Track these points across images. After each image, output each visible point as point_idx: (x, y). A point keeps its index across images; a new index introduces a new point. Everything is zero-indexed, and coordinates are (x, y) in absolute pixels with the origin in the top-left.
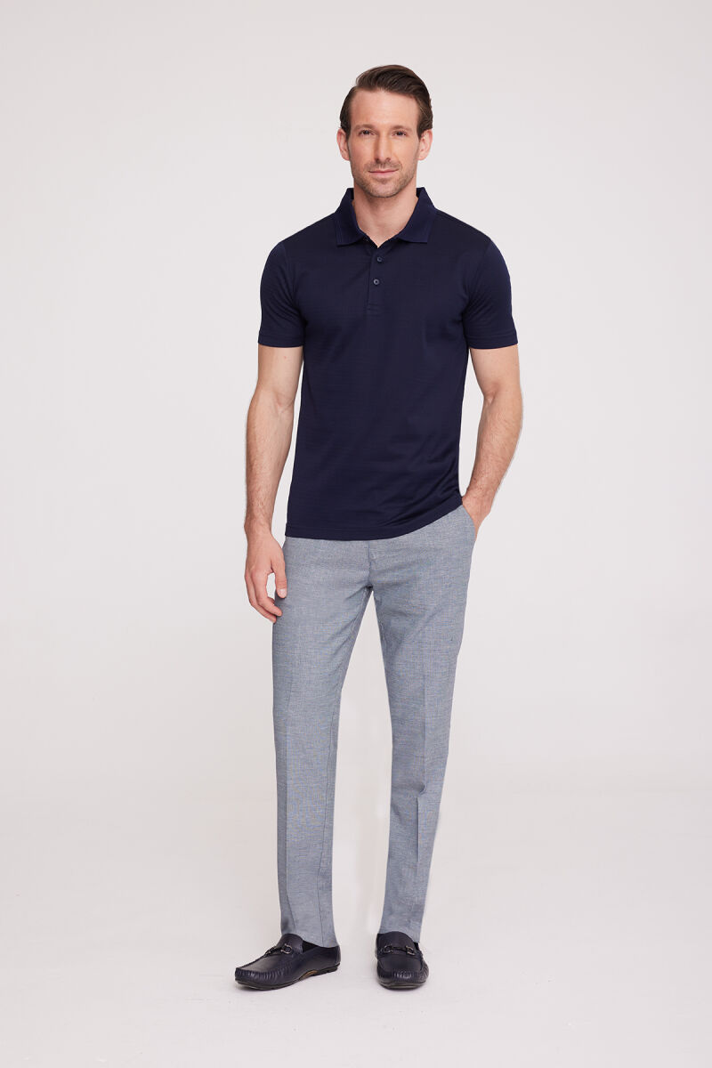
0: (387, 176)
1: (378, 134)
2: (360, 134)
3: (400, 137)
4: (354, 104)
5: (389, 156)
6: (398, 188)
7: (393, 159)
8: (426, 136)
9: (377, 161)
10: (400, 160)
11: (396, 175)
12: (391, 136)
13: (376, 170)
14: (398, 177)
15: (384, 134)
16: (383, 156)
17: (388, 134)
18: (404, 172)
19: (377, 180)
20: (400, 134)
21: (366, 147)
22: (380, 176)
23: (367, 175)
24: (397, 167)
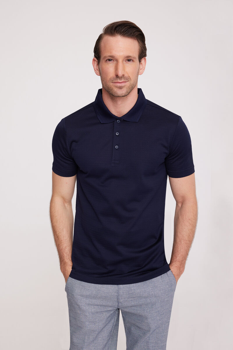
0: (123, 85)
1: (117, 60)
2: (106, 61)
3: (130, 62)
4: (102, 44)
5: (124, 74)
6: (129, 91)
7: (126, 75)
8: (143, 61)
9: (117, 76)
10: (130, 75)
11: (128, 84)
12: (124, 62)
13: (116, 81)
14: (128, 86)
15: (120, 61)
16: (120, 74)
17: (123, 61)
18: (132, 82)
19: (117, 87)
20: (129, 60)
21: (110, 68)
22: (119, 85)
23: (111, 85)
24: (128, 79)
